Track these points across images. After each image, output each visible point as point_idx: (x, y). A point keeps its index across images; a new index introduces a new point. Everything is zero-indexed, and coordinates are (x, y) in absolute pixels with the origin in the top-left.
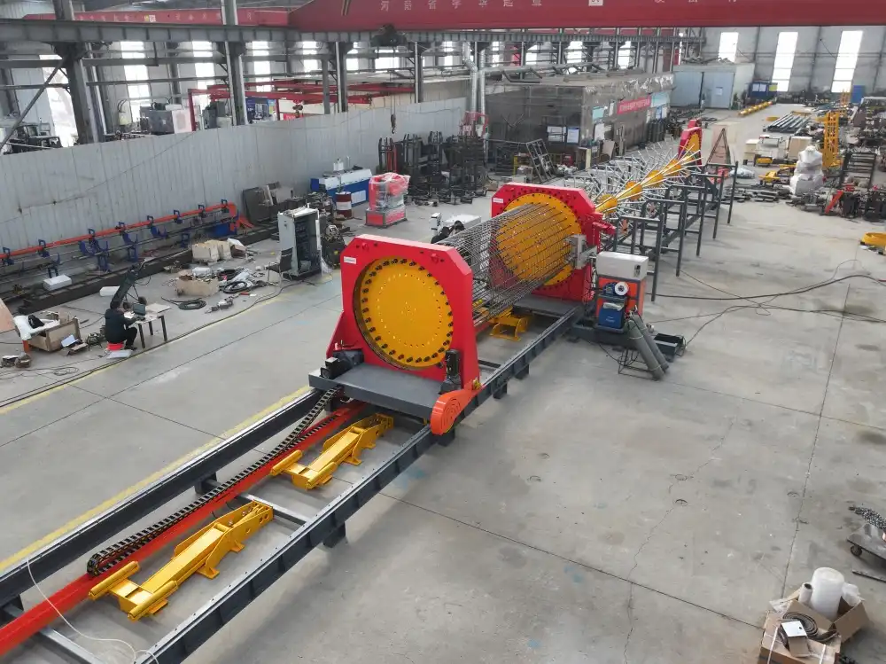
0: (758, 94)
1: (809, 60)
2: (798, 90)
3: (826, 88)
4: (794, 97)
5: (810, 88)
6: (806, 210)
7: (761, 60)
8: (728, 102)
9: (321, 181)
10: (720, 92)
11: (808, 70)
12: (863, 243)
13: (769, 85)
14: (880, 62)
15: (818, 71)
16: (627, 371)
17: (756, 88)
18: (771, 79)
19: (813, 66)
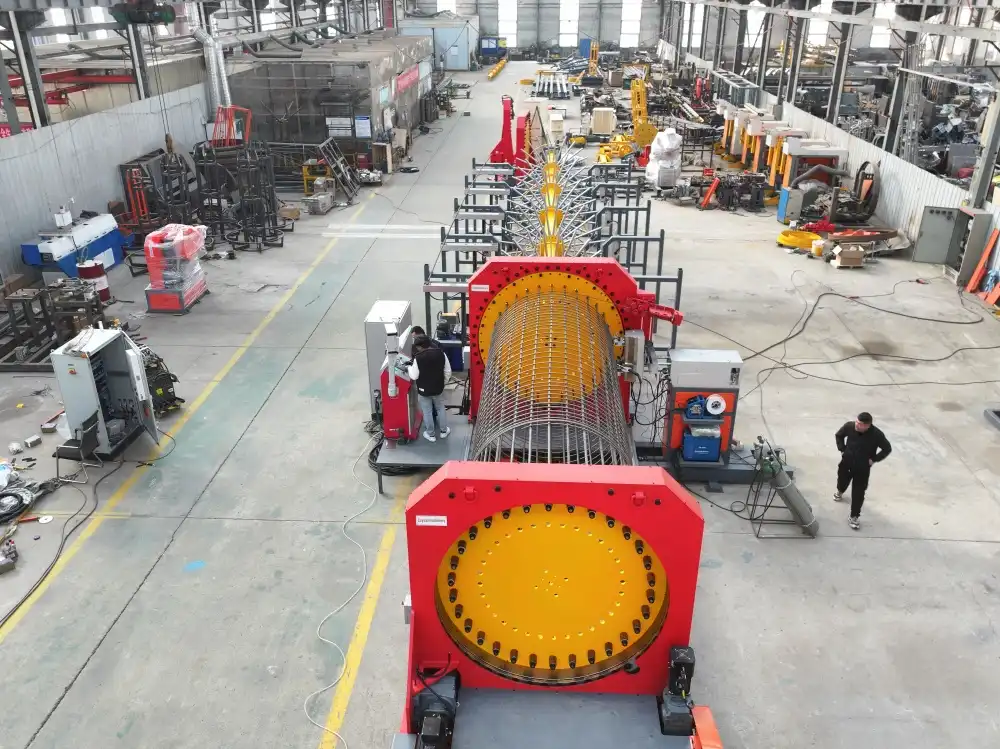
0: (488, 51)
1: (533, 11)
2: (527, 45)
3: (554, 43)
4: (524, 53)
5: (538, 43)
6: (682, 204)
7: (484, 11)
8: (464, 63)
9: (43, 247)
10: (454, 51)
11: (533, 22)
12: (781, 245)
13: (498, 39)
14: (601, 13)
15: (544, 22)
16: (765, 531)
17: (485, 44)
18: (497, 34)
19: (538, 18)
